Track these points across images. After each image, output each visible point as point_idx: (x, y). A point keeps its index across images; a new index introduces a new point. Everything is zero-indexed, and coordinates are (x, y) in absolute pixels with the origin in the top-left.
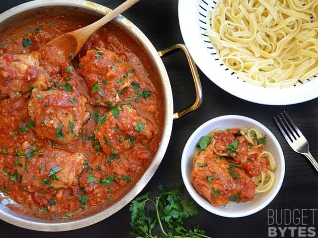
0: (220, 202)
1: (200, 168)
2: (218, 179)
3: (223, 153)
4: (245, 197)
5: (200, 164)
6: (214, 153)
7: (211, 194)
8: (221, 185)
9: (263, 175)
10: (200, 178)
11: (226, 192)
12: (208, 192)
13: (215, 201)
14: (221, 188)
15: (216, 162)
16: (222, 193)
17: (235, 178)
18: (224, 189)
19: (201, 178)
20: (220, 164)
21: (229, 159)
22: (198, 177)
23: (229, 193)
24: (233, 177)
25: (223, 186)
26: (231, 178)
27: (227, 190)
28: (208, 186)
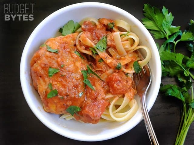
0: (53, 108)
1: (48, 53)
2: (63, 77)
3: (86, 49)
4: (88, 116)
5: (50, 48)
6: (75, 45)
7: (46, 92)
8: (64, 86)
9: (125, 101)
10: (40, 65)
11: (66, 97)
12: (43, 87)
13: (48, 103)
14: (62, 89)
15: (72, 56)
16: (59, 96)
17: (85, 86)
18: (64, 93)
19: (43, 65)
20: (77, 60)
21: (91, 61)
22: (39, 62)
23: (70, 100)
24: (84, 83)
25: (65, 88)
26: (81, 83)
27: (67, 95)
28: (47, 79)
